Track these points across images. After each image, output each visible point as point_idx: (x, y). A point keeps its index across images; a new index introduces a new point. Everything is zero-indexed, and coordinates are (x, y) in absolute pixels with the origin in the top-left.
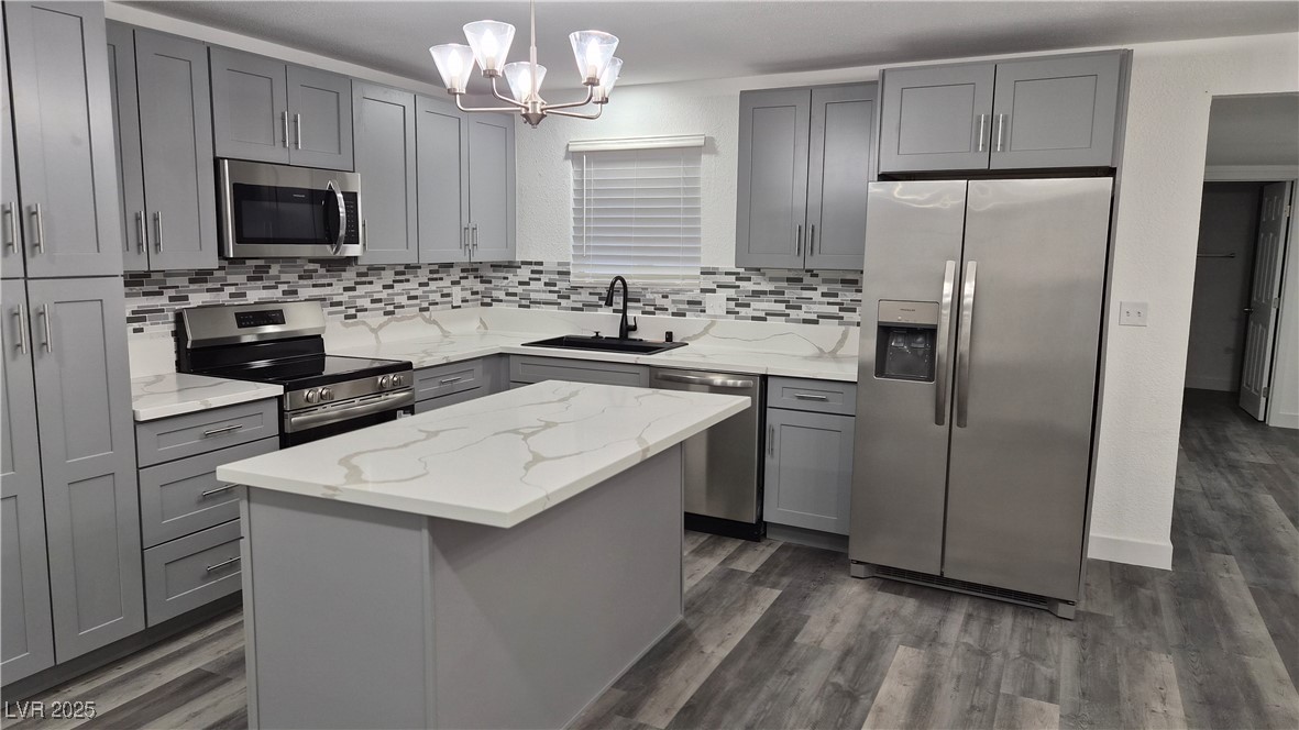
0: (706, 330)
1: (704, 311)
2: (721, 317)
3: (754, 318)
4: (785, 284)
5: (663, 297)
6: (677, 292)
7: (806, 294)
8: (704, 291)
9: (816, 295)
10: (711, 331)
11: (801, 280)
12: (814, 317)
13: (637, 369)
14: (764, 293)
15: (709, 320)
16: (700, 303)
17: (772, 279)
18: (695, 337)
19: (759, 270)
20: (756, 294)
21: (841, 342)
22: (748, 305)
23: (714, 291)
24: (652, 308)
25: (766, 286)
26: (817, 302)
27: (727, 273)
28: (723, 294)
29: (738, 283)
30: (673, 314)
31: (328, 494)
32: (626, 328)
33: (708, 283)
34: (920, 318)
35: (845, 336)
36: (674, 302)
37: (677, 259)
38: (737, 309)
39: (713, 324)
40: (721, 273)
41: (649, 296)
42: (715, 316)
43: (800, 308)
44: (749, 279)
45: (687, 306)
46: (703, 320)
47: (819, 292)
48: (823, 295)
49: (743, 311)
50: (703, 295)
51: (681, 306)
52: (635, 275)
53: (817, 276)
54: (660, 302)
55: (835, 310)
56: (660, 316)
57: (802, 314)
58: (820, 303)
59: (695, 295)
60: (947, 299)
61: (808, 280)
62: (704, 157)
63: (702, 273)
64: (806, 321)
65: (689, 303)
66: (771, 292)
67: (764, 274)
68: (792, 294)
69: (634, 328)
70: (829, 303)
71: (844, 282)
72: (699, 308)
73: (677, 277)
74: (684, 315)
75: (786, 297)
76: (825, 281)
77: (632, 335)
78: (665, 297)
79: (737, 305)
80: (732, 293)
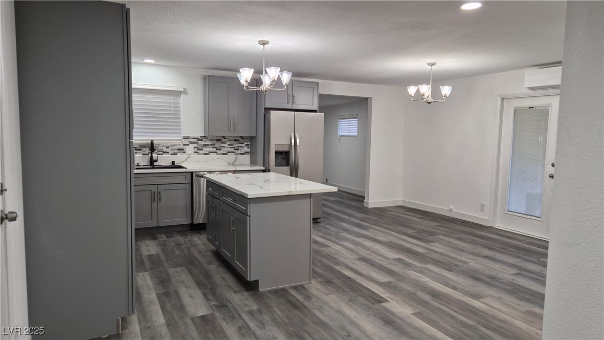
0: (186, 160)
1: (185, 152)
2: (192, 154)
3: (204, 154)
4: (215, 142)
6: (173, 146)
7: (223, 145)
11: (221, 140)
12: (226, 152)
14: (208, 145)
16: (183, 149)
17: (211, 140)
18: (182, 162)
20: (205, 145)
22: (202, 150)
23: (188, 145)
26: (227, 147)
27: (193, 138)
28: (192, 146)
29: (198, 142)
33: (186, 142)
35: (236, 158)
38: (198, 151)
39: (189, 157)
41: (160, 148)
44: (202, 140)
46: (185, 156)
48: (229, 145)
50: (184, 146)
51: (175, 151)
55: (232, 150)
56: (165, 155)
63: (183, 138)
64: (223, 154)
65: (178, 149)
67: (207, 138)
70: (231, 148)
71: (235, 140)
73: (173, 140)
74: (176, 154)
75: (216, 146)
76: (229, 140)
77: (155, 164)
78: (168, 148)
80: (196, 145)
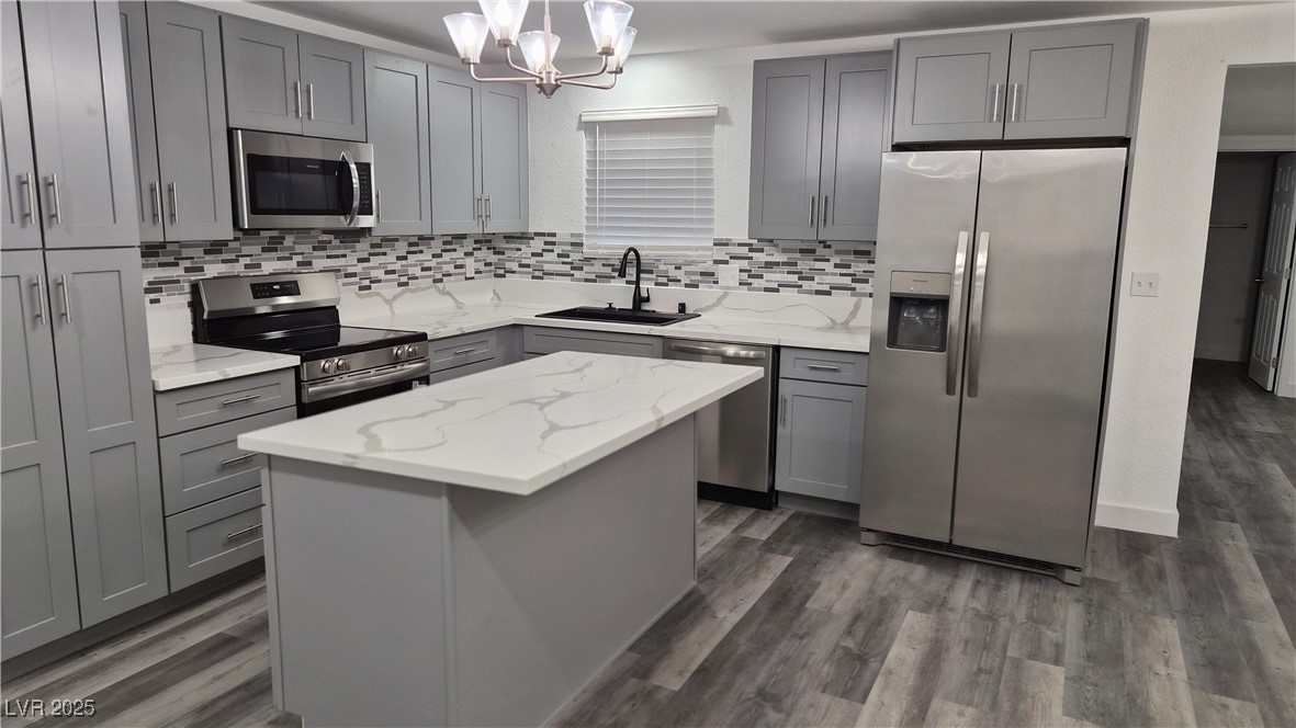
0: (719, 301)
1: (716, 282)
2: (734, 288)
3: (767, 290)
4: (798, 255)
5: (676, 268)
6: (689, 264)
7: (819, 265)
8: (716, 262)
9: (828, 266)
10: (723, 303)
11: (813, 251)
12: (827, 288)
13: (647, 340)
14: (777, 264)
15: (721, 292)
16: (712, 274)
17: (785, 251)
18: (708, 308)
19: (771, 241)
20: (769, 265)
21: (853, 314)
22: (761, 277)
23: (726, 262)
24: (665, 280)
25: (779, 257)
26: (829, 274)
27: (740, 245)
28: (736, 265)
29: (750, 254)
30: (687, 286)
31: (349, 462)
32: (639, 300)
33: (721, 254)
34: (932, 289)
35: (857, 307)
36: (687, 273)
37: (691, 230)
38: (750, 280)
39: (725, 295)
40: (734, 245)
41: (662, 267)
42: (728, 288)
43: (812, 279)
44: (762, 251)
45: (699, 278)
46: (716, 291)
47: (832, 263)
48: (836, 266)
49: (756, 282)
50: (715, 267)
51: (694, 278)
52: (649, 247)
53: (829, 247)
54: (673, 273)
55: (847, 281)
56: (672, 287)
57: (814, 286)
58: (833, 274)
59: (709, 266)
60: (960, 270)
61: (820, 251)
62: (717, 127)
63: (715, 244)
64: (818, 292)
65: (702, 274)
66: (784, 264)
67: (776, 246)
68: (804, 265)
69: (647, 300)
70: (841, 275)
71: (857, 253)
72: (711, 279)
73: (690, 249)
74: (697, 286)
75: (799, 268)
76: (838, 252)
77: (646, 307)
78: (678, 268)
79: (750, 276)
80: (745, 264)
